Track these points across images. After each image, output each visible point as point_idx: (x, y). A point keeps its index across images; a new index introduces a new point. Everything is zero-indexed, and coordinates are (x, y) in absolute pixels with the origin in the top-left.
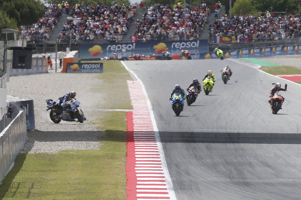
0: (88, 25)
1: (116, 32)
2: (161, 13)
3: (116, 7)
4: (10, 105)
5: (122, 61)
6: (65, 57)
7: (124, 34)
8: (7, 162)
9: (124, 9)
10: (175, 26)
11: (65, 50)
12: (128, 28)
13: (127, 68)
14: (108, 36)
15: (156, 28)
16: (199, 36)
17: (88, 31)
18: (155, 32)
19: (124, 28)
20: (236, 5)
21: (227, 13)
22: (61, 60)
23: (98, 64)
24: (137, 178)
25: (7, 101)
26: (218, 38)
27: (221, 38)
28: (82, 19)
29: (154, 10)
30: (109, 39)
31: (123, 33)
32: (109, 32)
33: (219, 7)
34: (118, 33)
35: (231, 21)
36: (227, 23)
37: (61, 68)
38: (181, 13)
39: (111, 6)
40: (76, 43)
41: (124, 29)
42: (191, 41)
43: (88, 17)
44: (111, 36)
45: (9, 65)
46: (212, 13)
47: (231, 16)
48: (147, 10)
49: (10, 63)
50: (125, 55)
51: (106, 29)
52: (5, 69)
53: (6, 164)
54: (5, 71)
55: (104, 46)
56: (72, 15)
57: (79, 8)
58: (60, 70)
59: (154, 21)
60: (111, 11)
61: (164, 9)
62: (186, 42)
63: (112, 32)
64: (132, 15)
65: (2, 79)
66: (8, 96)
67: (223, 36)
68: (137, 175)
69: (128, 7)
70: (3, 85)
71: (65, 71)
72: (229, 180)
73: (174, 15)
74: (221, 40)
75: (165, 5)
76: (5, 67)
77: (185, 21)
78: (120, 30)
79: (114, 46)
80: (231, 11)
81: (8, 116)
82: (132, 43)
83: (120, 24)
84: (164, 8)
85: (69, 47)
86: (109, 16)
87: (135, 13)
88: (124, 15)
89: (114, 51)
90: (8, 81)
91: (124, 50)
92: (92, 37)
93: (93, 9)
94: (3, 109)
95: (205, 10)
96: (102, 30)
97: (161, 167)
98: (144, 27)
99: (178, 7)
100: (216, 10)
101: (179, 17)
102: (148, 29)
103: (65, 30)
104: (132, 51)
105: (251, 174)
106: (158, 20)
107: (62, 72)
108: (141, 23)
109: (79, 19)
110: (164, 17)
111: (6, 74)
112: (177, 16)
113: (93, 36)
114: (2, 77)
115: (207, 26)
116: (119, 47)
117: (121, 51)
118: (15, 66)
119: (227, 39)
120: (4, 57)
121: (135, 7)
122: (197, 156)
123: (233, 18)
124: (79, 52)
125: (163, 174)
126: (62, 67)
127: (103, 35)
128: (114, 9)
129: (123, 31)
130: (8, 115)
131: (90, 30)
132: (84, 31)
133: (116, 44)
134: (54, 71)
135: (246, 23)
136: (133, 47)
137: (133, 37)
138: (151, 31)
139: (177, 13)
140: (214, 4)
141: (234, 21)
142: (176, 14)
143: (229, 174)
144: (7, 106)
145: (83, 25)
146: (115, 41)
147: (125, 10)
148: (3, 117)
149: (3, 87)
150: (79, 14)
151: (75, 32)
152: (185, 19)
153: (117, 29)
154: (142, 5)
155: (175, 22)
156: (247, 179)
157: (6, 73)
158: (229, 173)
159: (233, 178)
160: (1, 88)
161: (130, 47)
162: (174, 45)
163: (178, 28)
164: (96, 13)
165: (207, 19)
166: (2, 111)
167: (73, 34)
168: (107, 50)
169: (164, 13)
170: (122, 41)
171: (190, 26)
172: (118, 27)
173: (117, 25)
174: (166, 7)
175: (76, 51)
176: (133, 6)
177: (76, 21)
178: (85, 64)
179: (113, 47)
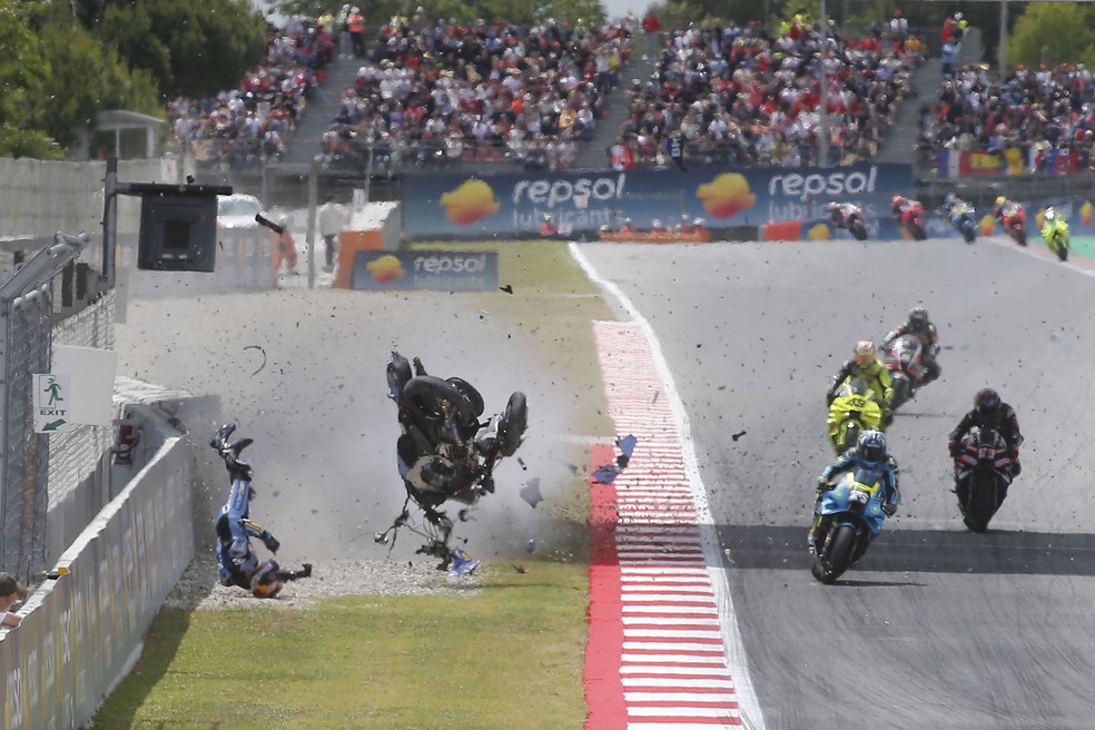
0: (439, 102)
1: (551, 129)
2: (726, 56)
3: (554, 31)
4: (129, 416)
5: (572, 246)
6: (346, 228)
7: (583, 135)
8: (114, 642)
9: (581, 37)
10: (785, 106)
11: (346, 199)
12: (597, 114)
13: (593, 274)
14: (519, 145)
15: (709, 115)
16: (879, 147)
17: (440, 125)
18: (704, 130)
19: (581, 112)
20: (1026, 25)
21: (989, 57)
22: (329, 239)
23: (477, 255)
24: (629, 709)
25: (116, 399)
26: (954, 159)
27: (965, 157)
28: (416, 78)
29: (699, 44)
30: (520, 155)
31: (578, 133)
32: (523, 127)
33: (958, 34)
34: (558, 130)
35: (1004, 91)
36: (989, 97)
37: (330, 271)
38: (808, 56)
39: (532, 24)
40: (390, 173)
41: (584, 117)
42: (847, 170)
43: (440, 69)
44: (531, 146)
45: (127, 255)
46: (932, 60)
47: (1003, 71)
48: (673, 44)
49: (127, 250)
50: (583, 222)
51: (512, 118)
52: (110, 270)
53: (109, 650)
54: (110, 278)
55: (502, 185)
56: (375, 61)
57: (404, 31)
58: (327, 278)
59: (701, 88)
60: (533, 46)
61: (741, 41)
62: (826, 173)
63: (535, 126)
64: (615, 60)
65: (96, 313)
66: (121, 379)
67: (974, 151)
68: (629, 697)
69: (595, 32)
70: (100, 336)
71: (348, 281)
72: (991, 720)
73: (777, 66)
74: (965, 167)
75: (743, 24)
76: (110, 262)
77: (823, 88)
78: (564, 120)
79: (544, 184)
80: (1007, 50)
81: (118, 457)
82: (614, 176)
83: (564, 95)
84: (738, 35)
85: (362, 187)
86: (521, 65)
87: (624, 57)
88: (583, 60)
89: (543, 207)
90: (121, 317)
91: (581, 201)
92: (454, 146)
93: (458, 35)
94: (98, 429)
95: (902, 47)
96: (496, 118)
97: (722, 666)
98: (659, 108)
99: (794, 33)
100: (947, 48)
101: (801, 71)
102: (678, 117)
103: (346, 119)
104: (613, 204)
105: (1081, 696)
106: (717, 84)
107: (336, 285)
108: (650, 96)
109: (403, 73)
110: (738, 72)
111: (113, 292)
112: (792, 68)
113: (459, 144)
114: (99, 304)
115: (912, 108)
116: (562, 191)
117: (570, 205)
118: (146, 262)
119: (987, 161)
120: (105, 223)
121: (623, 33)
122: (867, 621)
123: (1014, 76)
124: (402, 208)
125: (730, 691)
126: (336, 267)
127: (498, 141)
128: (545, 36)
129: (578, 126)
130: (118, 453)
131: (448, 120)
132: (422, 124)
133: (552, 178)
134: (304, 281)
135: (1063, 96)
136: (616, 188)
137: (618, 151)
138: (687, 127)
139: (791, 55)
140: (940, 23)
141: (1015, 89)
142: (788, 61)
143: (992, 698)
144: (114, 417)
145: (420, 100)
146: (547, 164)
147: (585, 42)
148: (100, 464)
149: (99, 343)
150: (402, 57)
151: (387, 128)
152: (823, 82)
153: (555, 116)
154: (652, 22)
155: (785, 93)
156: (1061, 715)
157: (112, 288)
158: (993, 693)
159: (1008, 712)
160: (95, 345)
161: (603, 189)
162: (779, 184)
163: (793, 116)
164: (470, 53)
165: (911, 81)
166: (96, 437)
167: (378, 137)
168: (516, 199)
169: (740, 57)
170: (573, 165)
171: (843, 109)
172: (557, 110)
173: (553, 99)
174: (747, 31)
175: (393, 205)
176: (619, 26)
177: (394, 81)
178: (427, 254)
179: (536, 189)
